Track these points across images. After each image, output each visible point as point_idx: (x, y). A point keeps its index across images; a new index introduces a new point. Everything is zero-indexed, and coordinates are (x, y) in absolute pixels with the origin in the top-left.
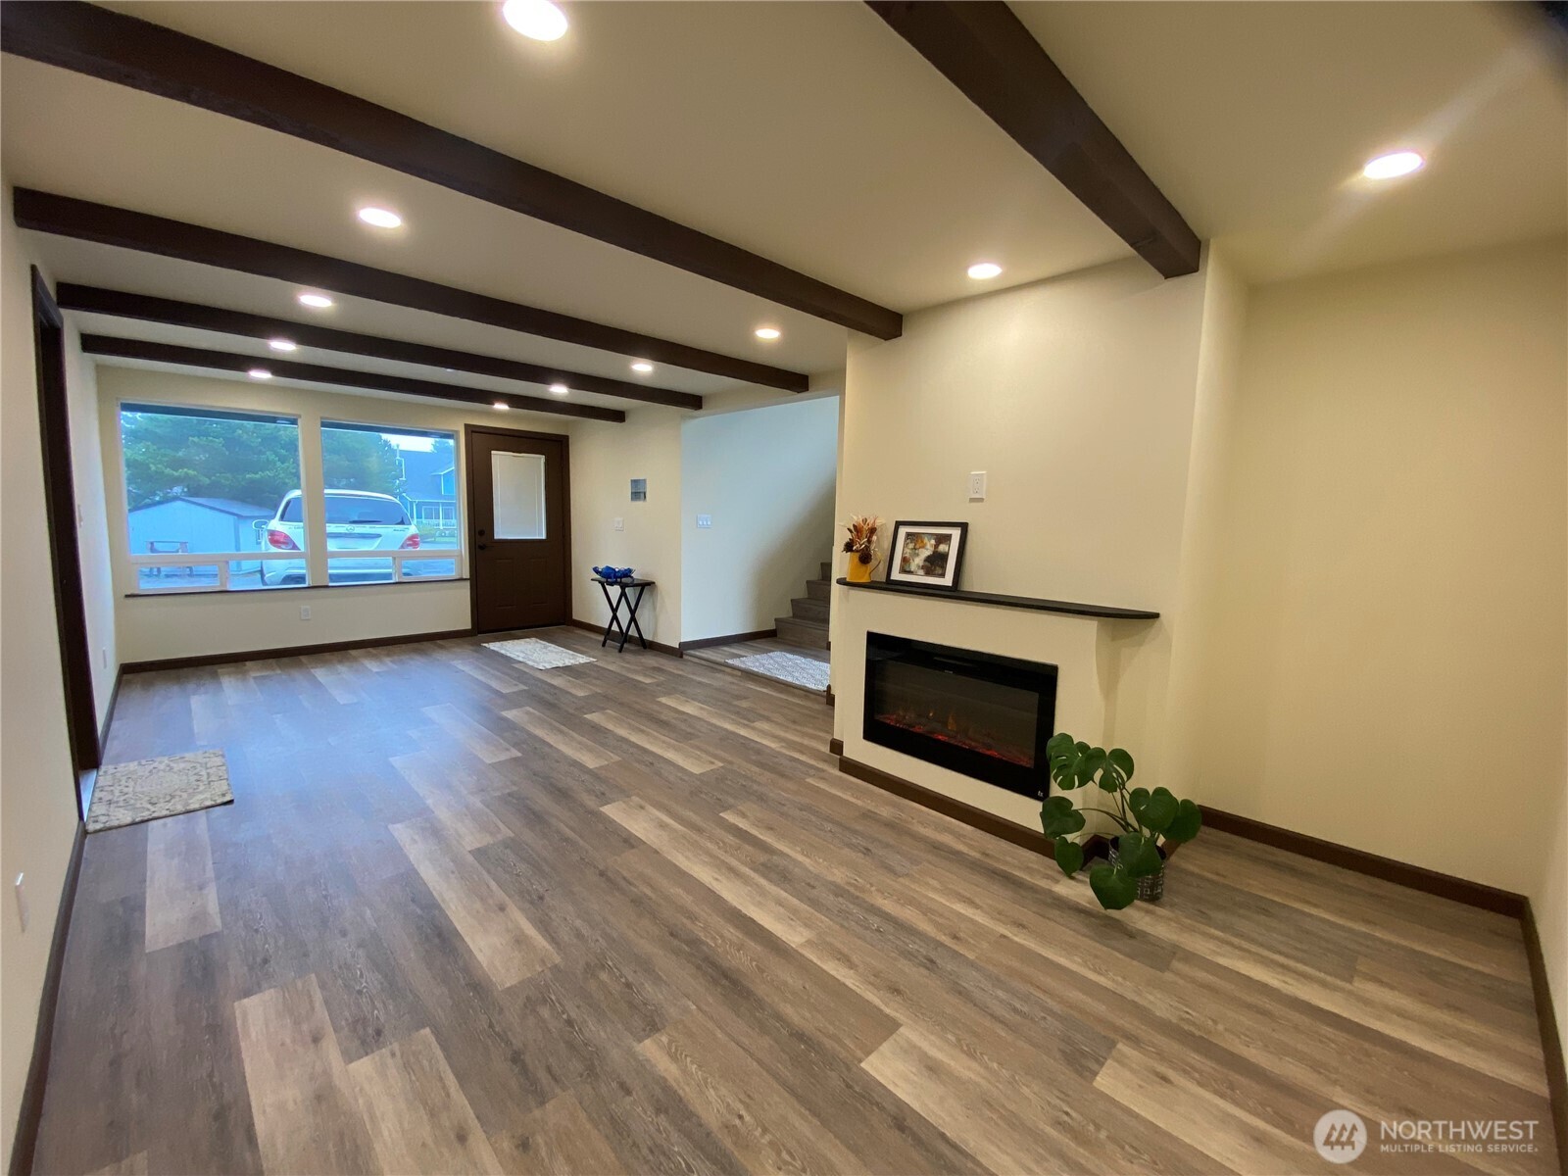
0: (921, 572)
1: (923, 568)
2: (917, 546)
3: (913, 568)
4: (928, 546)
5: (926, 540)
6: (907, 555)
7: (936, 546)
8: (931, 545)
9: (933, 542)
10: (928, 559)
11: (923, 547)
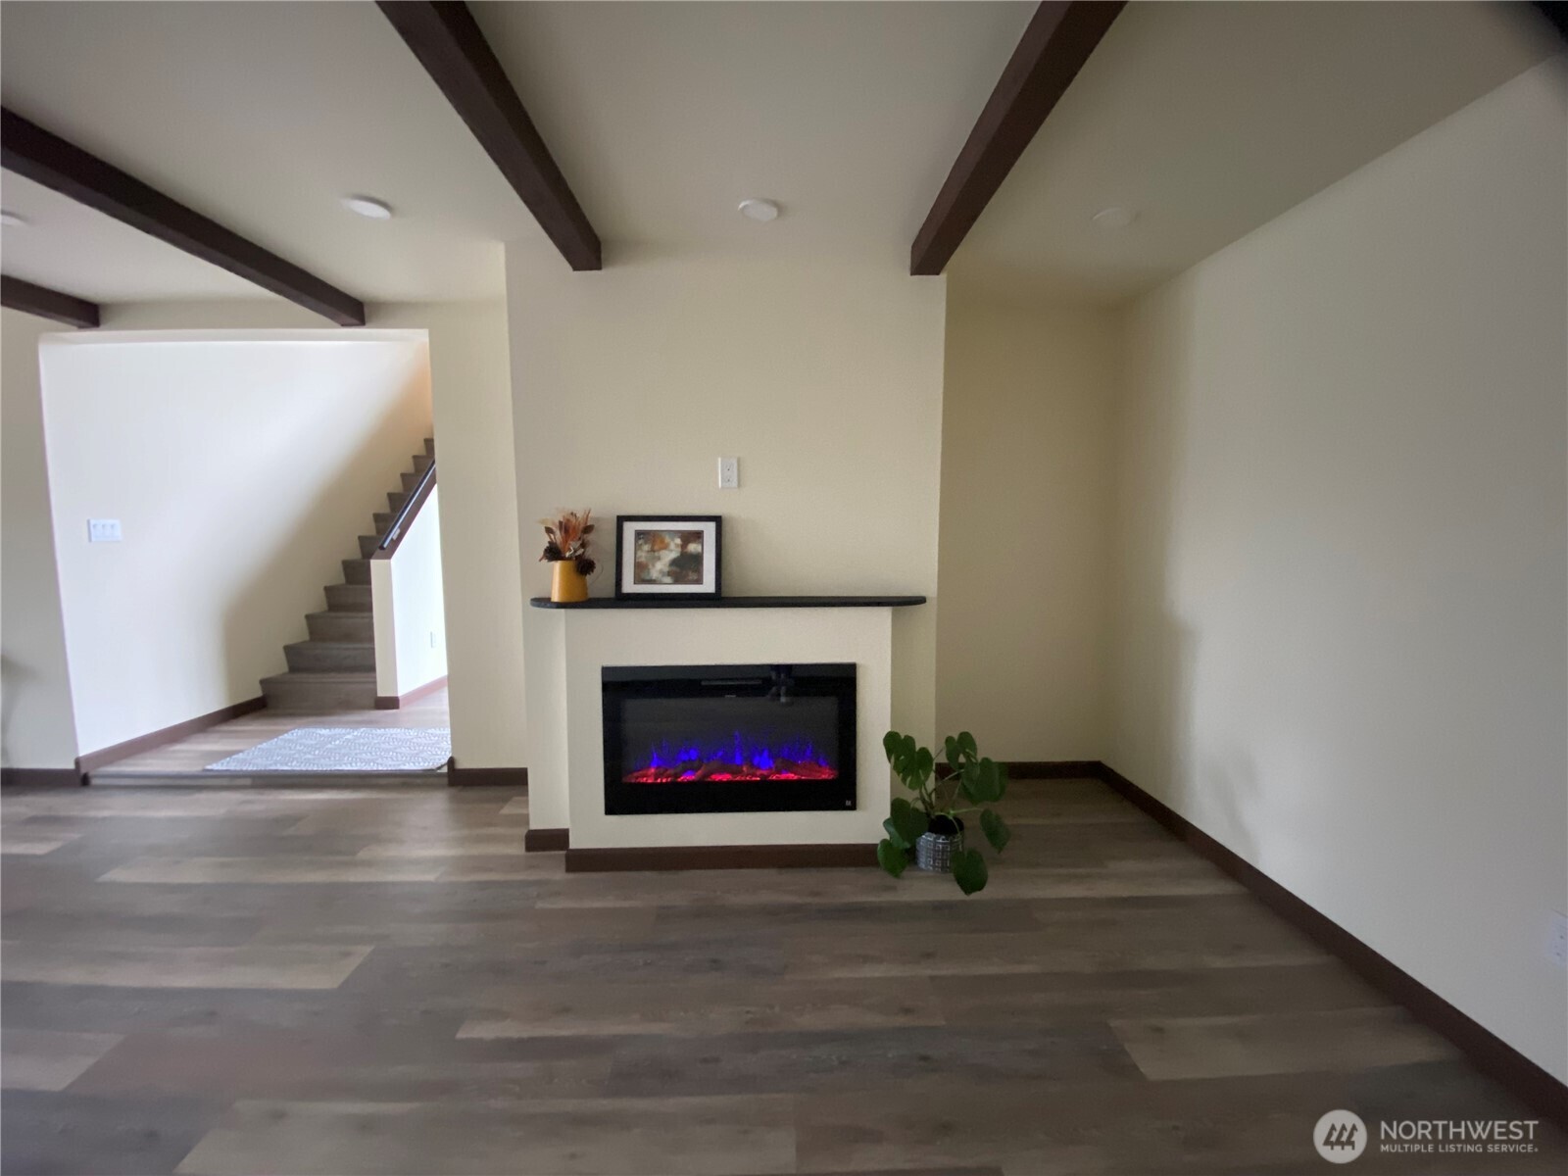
0: (668, 579)
1: (669, 574)
2: (656, 548)
3: (654, 574)
4: (672, 546)
5: (667, 539)
6: (643, 560)
7: (684, 545)
8: (677, 545)
9: (678, 541)
10: (674, 562)
11: (666, 547)
